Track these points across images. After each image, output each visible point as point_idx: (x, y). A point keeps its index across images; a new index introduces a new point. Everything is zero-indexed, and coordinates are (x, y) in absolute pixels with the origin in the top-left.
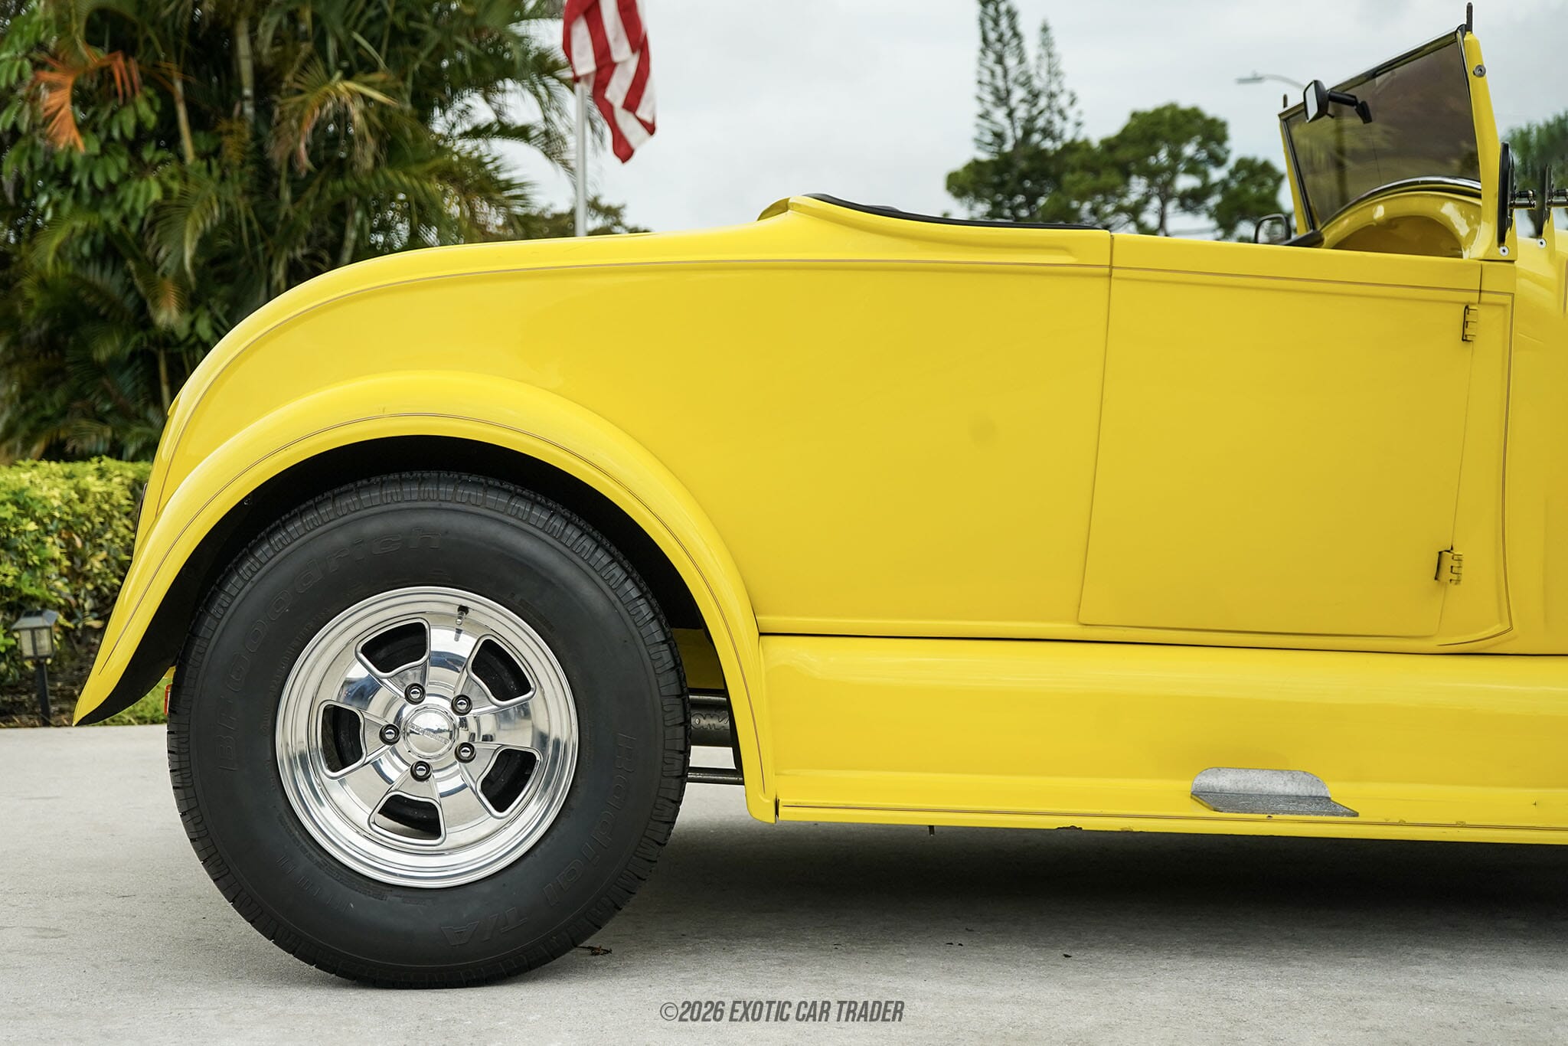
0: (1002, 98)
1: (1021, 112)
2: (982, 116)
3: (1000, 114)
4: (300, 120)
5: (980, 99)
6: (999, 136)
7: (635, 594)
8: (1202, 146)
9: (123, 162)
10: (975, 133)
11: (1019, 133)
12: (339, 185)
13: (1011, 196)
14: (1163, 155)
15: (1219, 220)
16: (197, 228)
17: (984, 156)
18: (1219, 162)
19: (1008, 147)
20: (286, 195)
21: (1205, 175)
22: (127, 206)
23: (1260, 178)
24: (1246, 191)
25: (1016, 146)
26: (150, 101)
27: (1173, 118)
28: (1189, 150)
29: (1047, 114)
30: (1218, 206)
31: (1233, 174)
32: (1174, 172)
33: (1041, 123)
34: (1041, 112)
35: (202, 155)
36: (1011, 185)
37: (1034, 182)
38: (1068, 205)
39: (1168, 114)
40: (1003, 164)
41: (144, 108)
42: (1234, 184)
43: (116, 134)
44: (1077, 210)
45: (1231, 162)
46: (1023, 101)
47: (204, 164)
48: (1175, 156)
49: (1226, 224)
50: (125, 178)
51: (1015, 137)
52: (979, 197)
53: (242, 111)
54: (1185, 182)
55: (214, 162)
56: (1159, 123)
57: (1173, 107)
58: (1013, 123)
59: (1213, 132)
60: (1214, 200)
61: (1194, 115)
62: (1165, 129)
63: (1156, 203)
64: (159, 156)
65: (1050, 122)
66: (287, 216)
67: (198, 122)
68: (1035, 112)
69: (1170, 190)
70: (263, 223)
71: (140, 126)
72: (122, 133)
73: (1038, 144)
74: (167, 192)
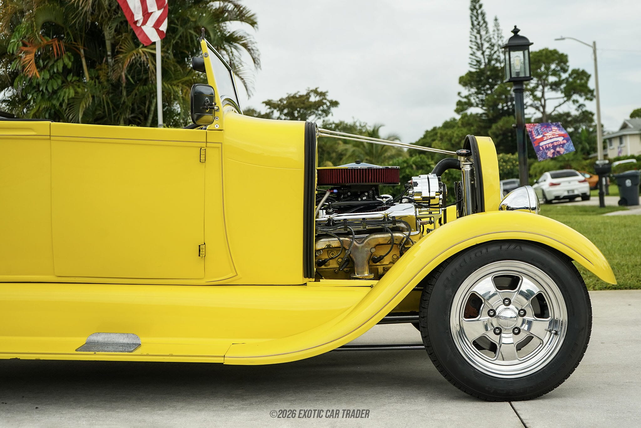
0: (480, 47)
1: (487, 52)
2: (471, 54)
3: (479, 54)
4: (123, 64)
5: (471, 48)
6: (479, 62)
8: (558, 64)
9: (60, 82)
10: (469, 61)
11: (487, 61)
13: (484, 86)
14: (543, 69)
15: (565, 94)
16: (83, 107)
17: (473, 70)
18: (565, 71)
19: (482, 66)
21: (560, 76)
22: (61, 99)
23: (580, 77)
24: (575, 82)
25: (485, 65)
26: (69, 58)
27: (546, 54)
28: (553, 66)
29: (497, 53)
30: (565, 88)
31: (570, 75)
32: (547, 75)
33: (495, 56)
34: (495, 52)
35: (91, 78)
36: (484, 81)
37: (493, 80)
38: (506, 88)
39: (544, 52)
40: (481, 73)
41: (66, 60)
42: (571, 80)
43: (55, 70)
44: (510, 91)
45: (570, 71)
46: (488, 48)
47: (93, 81)
48: (547, 68)
49: (568, 94)
50: (60, 88)
51: (485, 62)
52: (472, 87)
53: (107, 61)
54: (552, 79)
55: (97, 81)
56: (541, 56)
57: (546, 50)
58: (484, 57)
59: (562, 59)
60: (563, 86)
61: (555, 52)
62: (543, 58)
63: (541, 87)
64: (74, 78)
65: (499, 56)
66: (124, 102)
67: (91, 65)
68: (493, 52)
69: (546, 82)
70: (114, 104)
71: (65, 67)
72: (57, 70)
73: (494, 65)
74: (76, 93)
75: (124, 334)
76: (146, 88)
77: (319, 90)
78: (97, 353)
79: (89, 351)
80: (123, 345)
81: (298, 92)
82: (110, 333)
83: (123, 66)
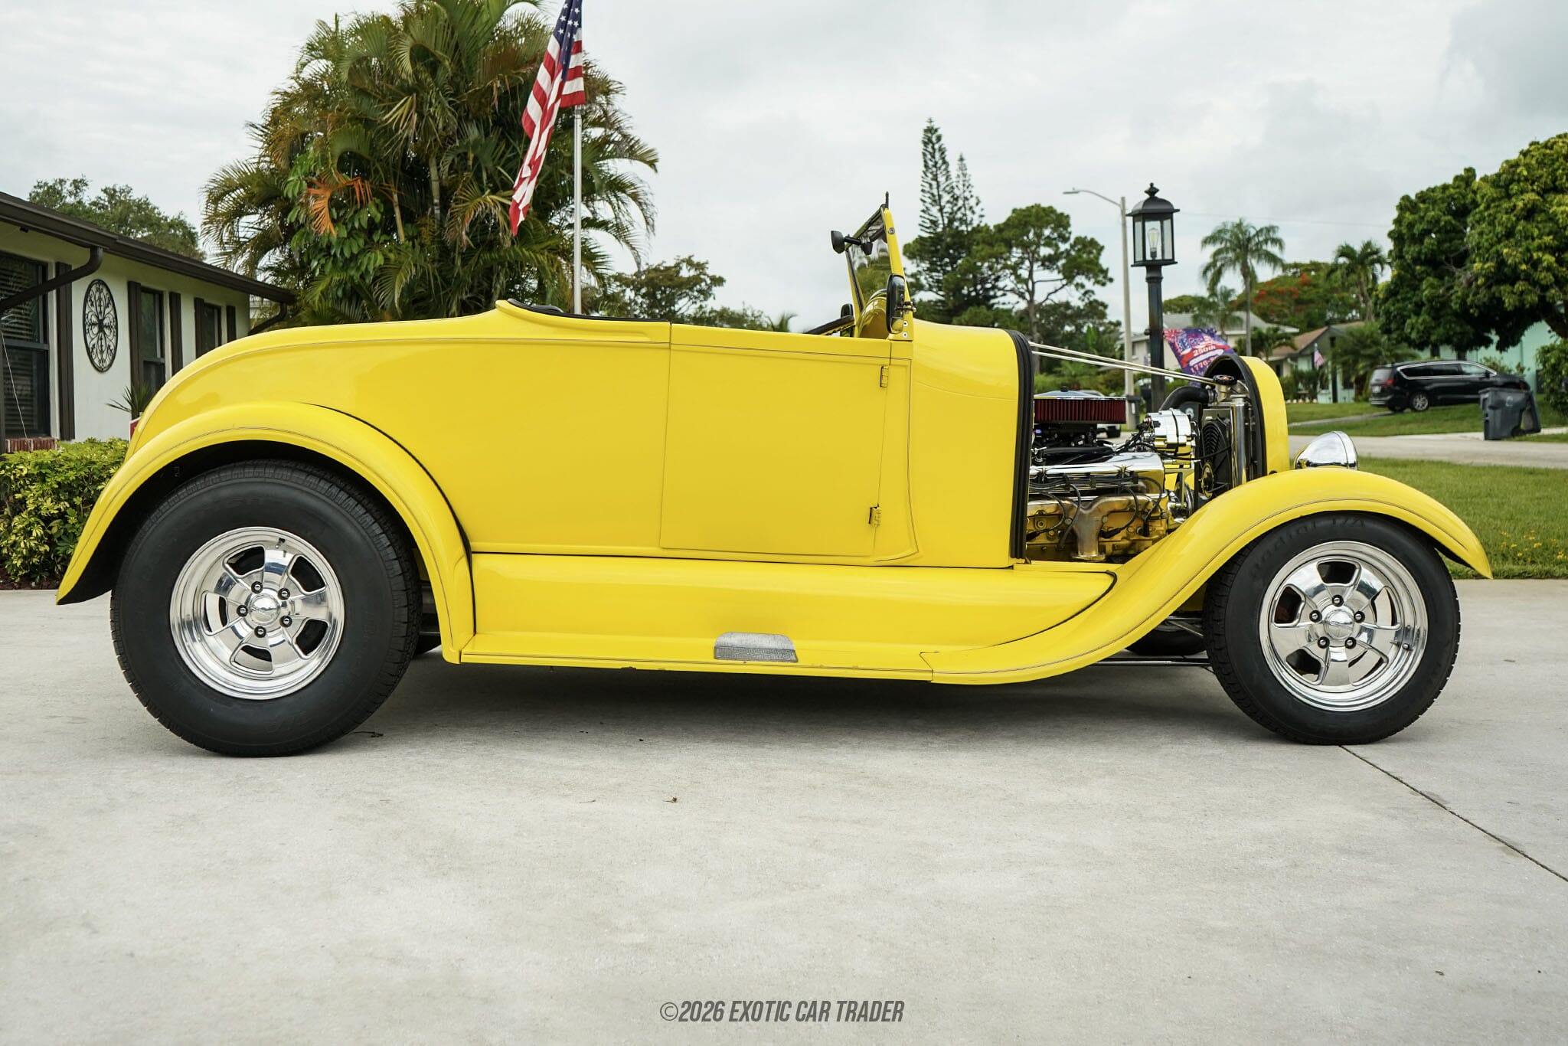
0: (936, 200)
1: (947, 209)
2: (923, 211)
3: (935, 210)
4: (463, 218)
5: (924, 201)
6: (934, 223)
7: (378, 531)
8: (1054, 230)
9: (361, 242)
10: (920, 220)
11: (946, 221)
12: (487, 256)
13: (941, 259)
14: (1031, 235)
15: (1063, 274)
16: (402, 281)
17: (926, 235)
18: (1065, 240)
19: (939, 230)
20: (459, 262)
21: (1057, 248)
22: (363, 268)
23: (1088, 249)
24: (1080, 257)
25: (944, 228)
26: (377, 206)
27: (1037, 213)
28: (1047, 232)
29: (963, 209)
30: (1064, 265)
31: (1072, 247)
32: (1038, 245)
33: (959, 215)
34: (960, 209)
35: (409, 238)
36: (941, 252)
37: (954, 250)
38: (975, 263)
39: (1034, 210)
40: (937, 239)
41: (373, 210)
42: (1073, 253)
43: (357, 225)
44: (980, 267)
45: (1072, 240)
46: (948, 202)
47: (411, 243)
48: (1039, 235)
49: (1069, 275)
50: (363, 251)
51: (944, 224)
52: (922, 259)
53: (433, 212)
54: (1045, 251)
55: (416, 242)
56: (1030, 216)
57: (1038, 206)
58: (942, 216)
59: (1061, 222)
60: (1061, 262)
61: (1051, 210)
62: (1032, 219)
63: (1027, 263)
64: (383, 238)
65: (965, 215)
66: (458, 274)
67: (408, 218)
68: (955, 209)
69: (1036, 256)
70: (444, 278)
71: (371, 220)
72: (360, 224)
73: (957, 227)
74: (387, 259)
75: (768, 634)
76: (495, 255)
77: (695, 260)
78: (748, 662)
79: (736, 659)
80: (770, 651)
81: (664, 262)
82: (749, 634)
83: (463, 222)
